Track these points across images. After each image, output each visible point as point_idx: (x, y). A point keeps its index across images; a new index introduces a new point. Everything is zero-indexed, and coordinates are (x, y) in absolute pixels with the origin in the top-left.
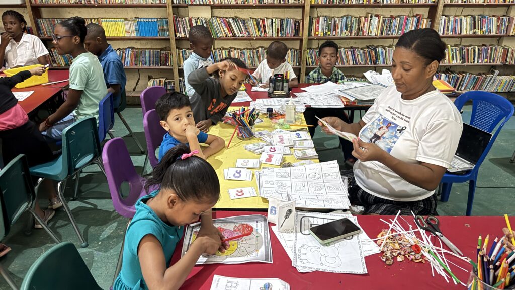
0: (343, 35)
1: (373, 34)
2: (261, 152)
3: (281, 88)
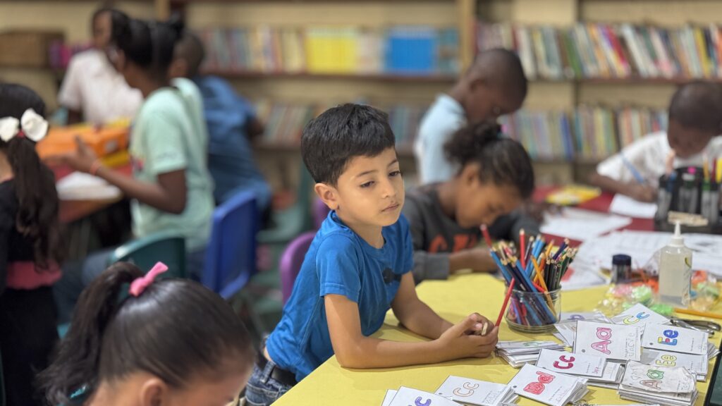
2: (525, 363)
3: (693, 206)
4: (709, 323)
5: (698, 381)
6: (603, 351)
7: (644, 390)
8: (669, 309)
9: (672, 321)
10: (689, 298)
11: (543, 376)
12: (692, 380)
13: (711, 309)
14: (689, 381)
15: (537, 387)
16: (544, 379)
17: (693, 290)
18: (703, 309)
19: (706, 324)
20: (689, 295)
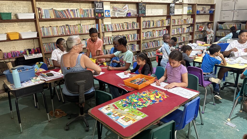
0: (150, 38)
1: (157, 37)
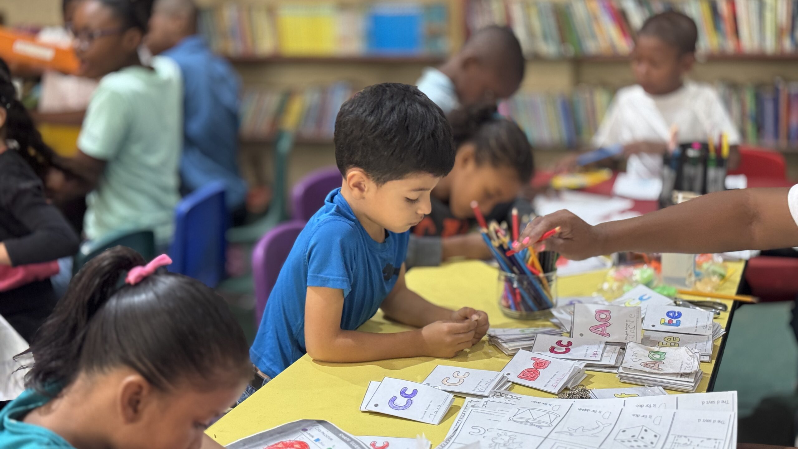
2: (518, 349)
3: (698, 184)
4: (715, 303)
5: (702, 362)
6: (602, 335)
7: (645, 372)
8: (673, 290)
9: (675, 302)
10: (693, 278)
11: (538, 362)
12: (696, 361)
13: (717, 289)
14: (692, 361)
15: (532, 374)
16: (540, 365)
17: (697, 270)
18: (708, 289)
19: (711, 305)
20: (693, 275)
